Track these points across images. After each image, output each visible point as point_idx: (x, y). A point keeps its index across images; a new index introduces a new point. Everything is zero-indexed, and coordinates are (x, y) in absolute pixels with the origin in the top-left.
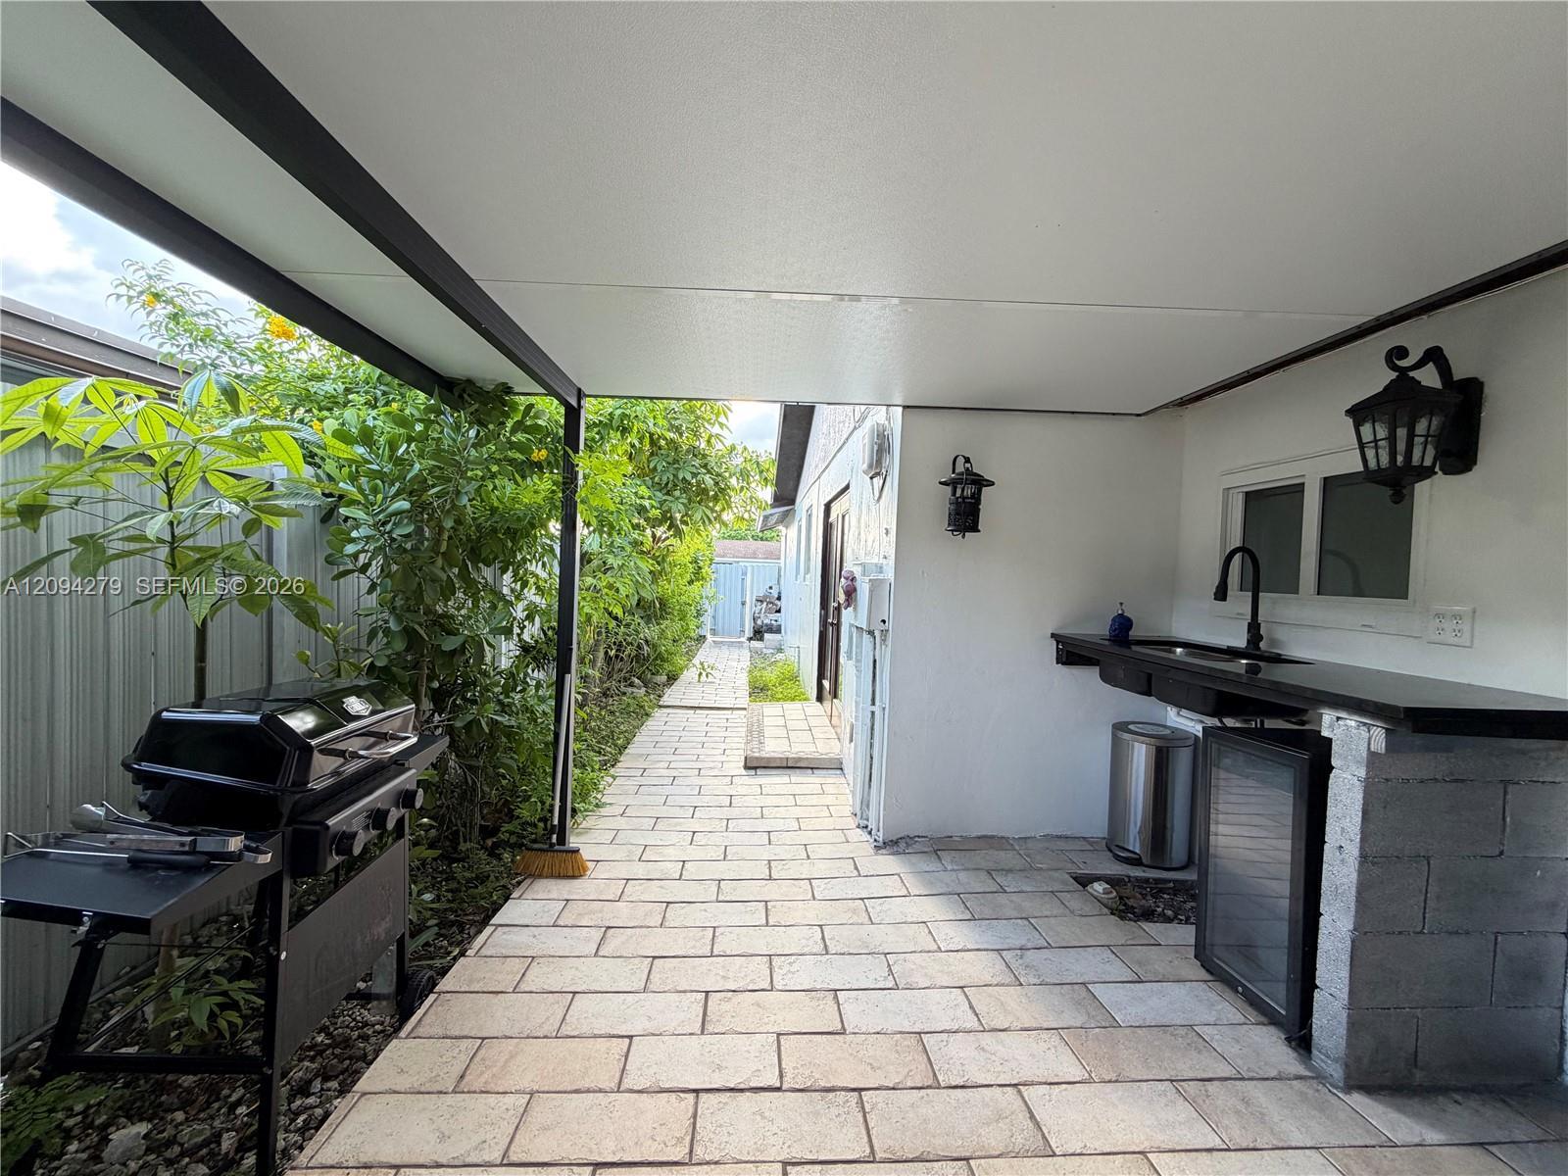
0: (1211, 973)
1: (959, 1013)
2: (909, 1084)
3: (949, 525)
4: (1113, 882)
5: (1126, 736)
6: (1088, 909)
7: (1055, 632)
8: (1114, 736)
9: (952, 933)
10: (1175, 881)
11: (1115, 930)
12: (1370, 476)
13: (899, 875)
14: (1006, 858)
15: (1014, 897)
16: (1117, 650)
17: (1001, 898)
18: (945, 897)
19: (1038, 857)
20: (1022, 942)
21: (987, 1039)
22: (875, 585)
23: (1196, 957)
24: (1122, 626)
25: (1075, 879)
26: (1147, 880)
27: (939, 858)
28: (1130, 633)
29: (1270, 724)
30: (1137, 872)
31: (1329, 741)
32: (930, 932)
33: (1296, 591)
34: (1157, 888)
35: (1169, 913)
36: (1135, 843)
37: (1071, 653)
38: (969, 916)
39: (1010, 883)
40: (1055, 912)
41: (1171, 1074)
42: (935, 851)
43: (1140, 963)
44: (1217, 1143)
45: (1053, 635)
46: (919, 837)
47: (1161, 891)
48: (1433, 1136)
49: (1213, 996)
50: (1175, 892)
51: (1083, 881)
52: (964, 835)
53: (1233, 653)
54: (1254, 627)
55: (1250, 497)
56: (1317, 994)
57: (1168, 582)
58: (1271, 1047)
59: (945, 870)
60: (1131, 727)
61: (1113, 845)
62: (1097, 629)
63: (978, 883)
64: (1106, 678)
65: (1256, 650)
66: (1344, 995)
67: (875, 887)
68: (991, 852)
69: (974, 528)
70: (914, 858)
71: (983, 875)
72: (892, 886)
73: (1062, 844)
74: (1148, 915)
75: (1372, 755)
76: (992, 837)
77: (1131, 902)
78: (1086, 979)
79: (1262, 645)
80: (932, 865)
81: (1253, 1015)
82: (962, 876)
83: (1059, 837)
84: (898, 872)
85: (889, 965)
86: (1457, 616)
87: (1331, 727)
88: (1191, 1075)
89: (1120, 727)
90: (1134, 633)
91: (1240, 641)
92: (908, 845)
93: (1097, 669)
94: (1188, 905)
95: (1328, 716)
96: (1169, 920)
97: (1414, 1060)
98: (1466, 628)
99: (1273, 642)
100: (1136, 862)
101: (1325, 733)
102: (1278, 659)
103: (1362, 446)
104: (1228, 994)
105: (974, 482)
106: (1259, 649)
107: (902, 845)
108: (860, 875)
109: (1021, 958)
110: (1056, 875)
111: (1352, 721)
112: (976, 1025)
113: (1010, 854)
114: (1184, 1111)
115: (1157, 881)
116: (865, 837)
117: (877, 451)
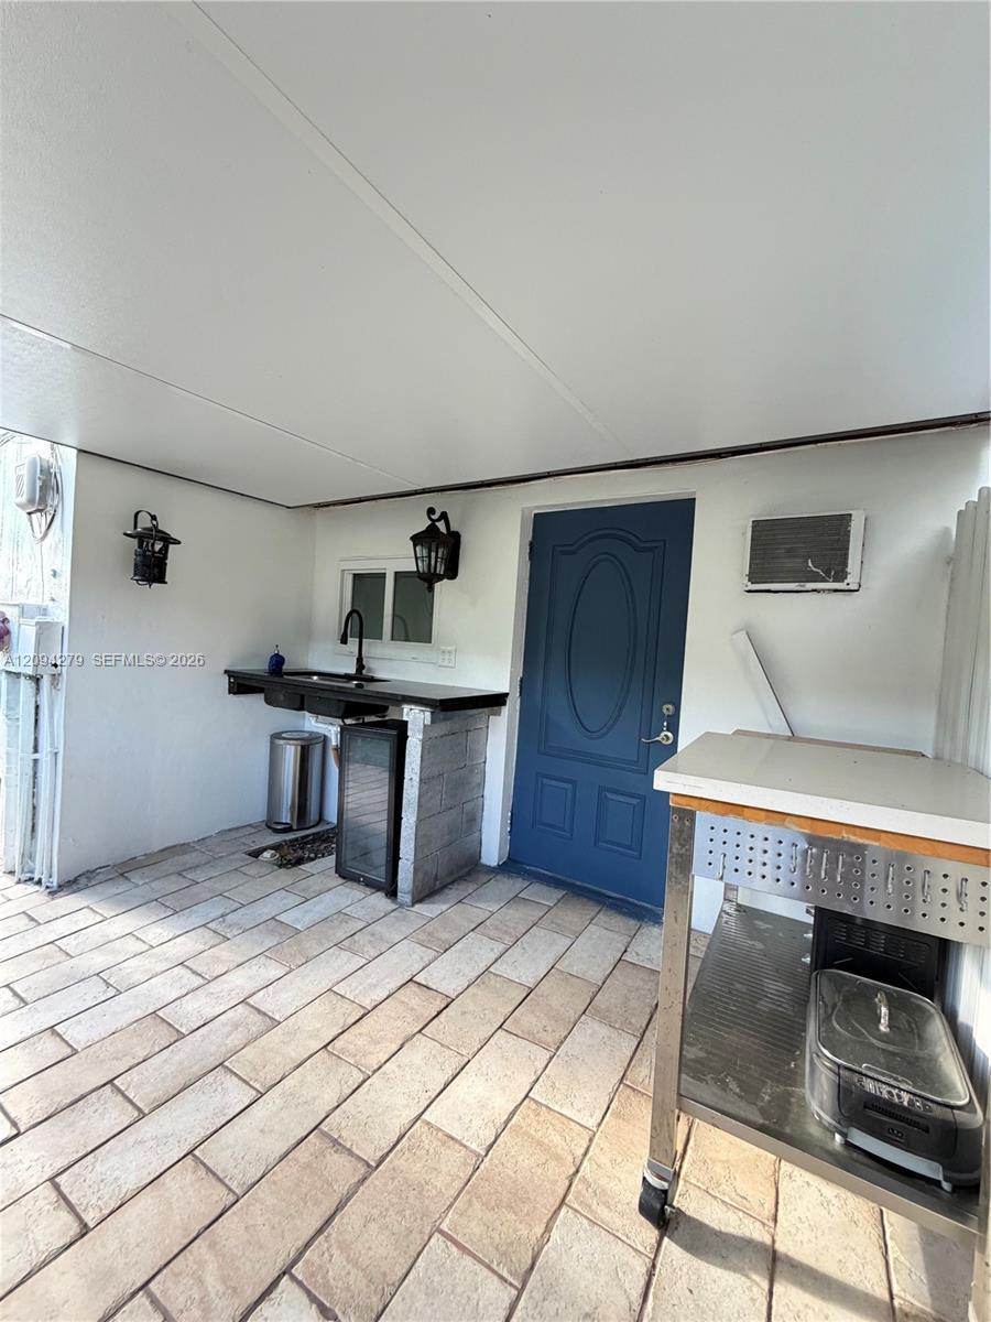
0: (344, 878)
1: (185, 981)
2: (157, 1050)
3: (135, 574)
4: (276, 847)
5: (281, 742)
6: (264, 870)
7: (228, 669)
8: (272, 743)
9: (159, 931)
10: (313, 834)
11: (286, 877)
12: (418, 574)
13: (88, 907)
14: (190, 859)
15: (205, 884)
16: (276, 679)
17: (195, 889)
18: (144, 907)
19: (218, 850)
20: (221, 911)
21: (213, 987)
22: (43, 629)
23: (336, 872)
24: (278, 661)
25: (249, 855)
26: (297, 839)
27: (126, 878)
28: (284, 667)
29: (368, 719)
30: (290, 836)
31: (407, 722)
32: (138, 938)
33: (381, 638)
34: (301, 843)
35: (312, 855)
36: (286, 817)
37: (240, 684)
38: (172, 912)
39: (199, 875)
40: (241, 882)
41: (335, 941)
42: (122, 875)
43: (304, 890)
44: (365, 961)
45: (226, 672)
46: (100, 868)
47: (306, 843)
48: (444, 907)
49: (348, 890)
50: (314, 841)
51: (256, 854)
52: (148, 852)
53: (348, 677)
54: (360, 660)
55: (357, 577)
56: (400, 863)
57: (305, 630)
58: (379, 901)
59: (137, 886)
60: (284, 735)
61: (271, 825)
62: (260, 665)
63: (173, 884)
64: (269, 701)
65: (361, 675)
66: (412, 858)
67: (62, 927)
68: (176, 858)
69: (161, 579)
70: (99, 888)
71: (174, 878)
72: (85, 918)
73: (234, 834)
74: (300, 861)
75: (425, 726)
76: (175, 846)
77: (289, 857)
78: (274, 914)
79: (364, 672)
80: (122, 887)
81: (368, 890)
82: (154, 885)
83: (230, 830)
84: (86, 904)
85: (105, 981)
86: (449, 652)
87: (408, 714)
88: (344, 937)
89: (276, 736)
90: (286, 667)
91: (352, 670)
92: (89, 879)
93: (262, 696)
94: (322, 847)
95: (406, 708)
96: (313, 860)
97: (436, 879)
98: (452, 657)
99: (370, 670)
100: (288, 829)
101: (405, 718)
102: (373, 680)
103: (417, 558)
104: (355, 885)
105: (161, 539)
106: (361, 674)
107: (83, 881)
108: (39, 924)
109: (224, 921)
110: (236, 856)
111: (417, 709)
112: (201, 981)
113: (194, 855)
114: (345, 955)
115: (302, 838)
116: (32, 888)
117: (41, 487)
